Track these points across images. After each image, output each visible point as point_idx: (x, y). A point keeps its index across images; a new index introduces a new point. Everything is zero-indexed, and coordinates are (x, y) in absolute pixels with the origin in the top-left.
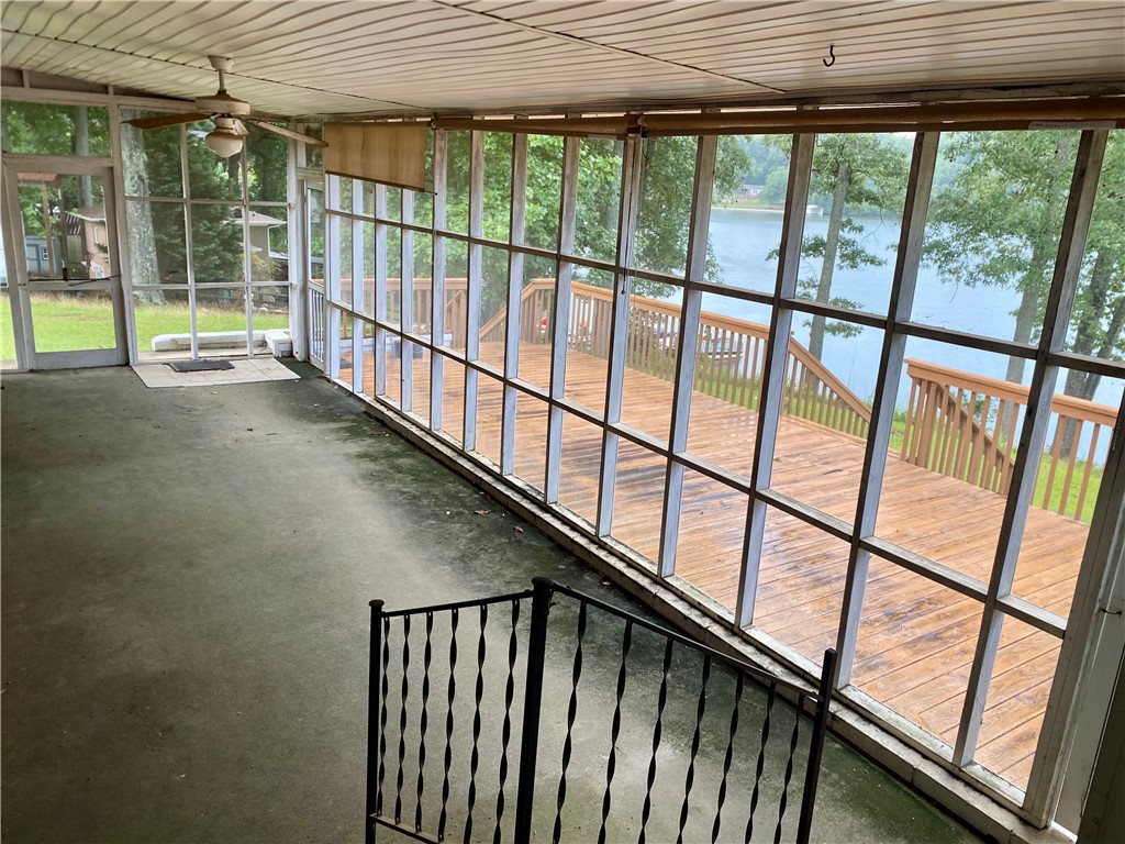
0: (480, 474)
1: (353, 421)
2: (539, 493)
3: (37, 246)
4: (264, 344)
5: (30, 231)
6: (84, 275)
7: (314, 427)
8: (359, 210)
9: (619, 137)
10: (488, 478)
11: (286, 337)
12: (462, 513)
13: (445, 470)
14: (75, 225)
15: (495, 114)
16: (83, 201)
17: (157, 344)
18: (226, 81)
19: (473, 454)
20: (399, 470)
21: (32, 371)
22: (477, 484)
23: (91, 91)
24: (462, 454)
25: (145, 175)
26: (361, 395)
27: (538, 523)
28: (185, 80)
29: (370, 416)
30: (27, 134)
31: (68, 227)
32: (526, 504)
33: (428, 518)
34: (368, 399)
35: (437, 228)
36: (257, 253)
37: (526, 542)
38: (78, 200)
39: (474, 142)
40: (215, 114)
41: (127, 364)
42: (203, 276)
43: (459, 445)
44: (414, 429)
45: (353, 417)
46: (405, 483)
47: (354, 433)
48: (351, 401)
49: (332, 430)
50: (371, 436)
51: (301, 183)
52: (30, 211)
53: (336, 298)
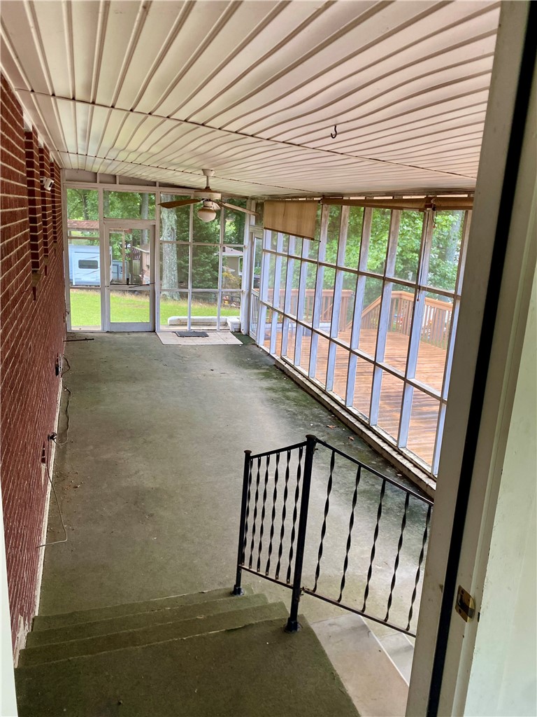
0: (333, 404)
1: (268, 369)
2: (366, 419)
3: (118, 266)
4: (226, 324)
5: (115, 257)
6: (139, 282)
7: (245, 371)
8: (280, 250)
9: (421, 210)
10: (337, 407)
11: (238, 321)
12: (320, 426)
13: (314, 401)
14: (138, 254)
15: (355, 196)
16: (143, 241)
17: (171, 321)
18: (210, 181)
19: (331, 393)
20: (288, 398)
21: (108, 332)
22: (331, 411)
23: (148, 185)
24: (324, 392)
25: (175, 227)
26: (273, 356)
27: (363, 436)
28: (192, 180)
29: (277, 367)
30: (118, 205)
31: (134, 255)
32: (358, 424)
33: (300, 427)
34: (278, 358)
35: (320, 261)
36: (232, 273)
37: (354, 446)
38: (140, 240)
39: (343, 212)
40: (203, 199)
41: (154, 331)
42: (201, 285)
43: (323, 387)
44: (300, 376)
45: (268, 367)
46: (290, 406)
47: (267, 376)
48: (268, 358)
49: (255, 374)
50: (275, 379)
51: (251, 234)
52: (116, 246)
53: (265, 300)
